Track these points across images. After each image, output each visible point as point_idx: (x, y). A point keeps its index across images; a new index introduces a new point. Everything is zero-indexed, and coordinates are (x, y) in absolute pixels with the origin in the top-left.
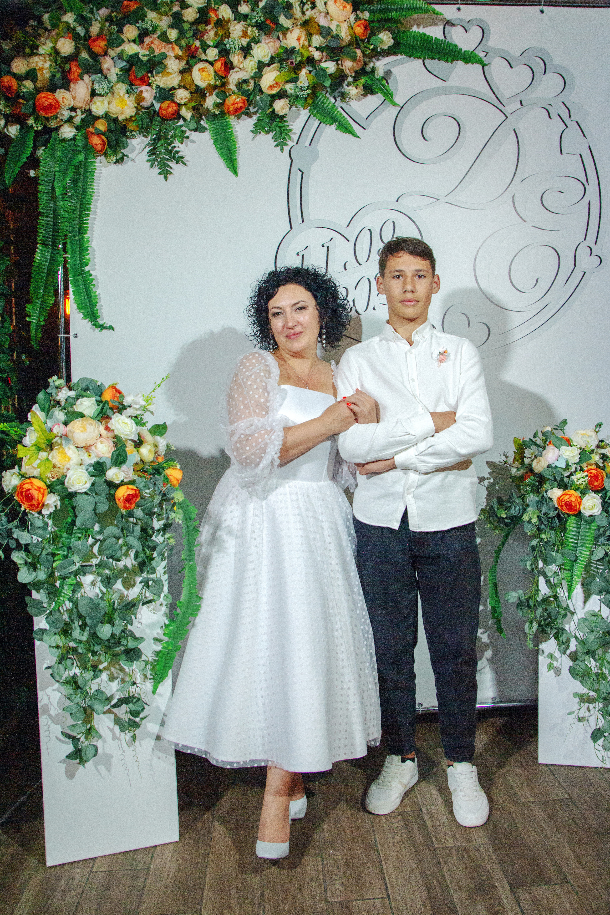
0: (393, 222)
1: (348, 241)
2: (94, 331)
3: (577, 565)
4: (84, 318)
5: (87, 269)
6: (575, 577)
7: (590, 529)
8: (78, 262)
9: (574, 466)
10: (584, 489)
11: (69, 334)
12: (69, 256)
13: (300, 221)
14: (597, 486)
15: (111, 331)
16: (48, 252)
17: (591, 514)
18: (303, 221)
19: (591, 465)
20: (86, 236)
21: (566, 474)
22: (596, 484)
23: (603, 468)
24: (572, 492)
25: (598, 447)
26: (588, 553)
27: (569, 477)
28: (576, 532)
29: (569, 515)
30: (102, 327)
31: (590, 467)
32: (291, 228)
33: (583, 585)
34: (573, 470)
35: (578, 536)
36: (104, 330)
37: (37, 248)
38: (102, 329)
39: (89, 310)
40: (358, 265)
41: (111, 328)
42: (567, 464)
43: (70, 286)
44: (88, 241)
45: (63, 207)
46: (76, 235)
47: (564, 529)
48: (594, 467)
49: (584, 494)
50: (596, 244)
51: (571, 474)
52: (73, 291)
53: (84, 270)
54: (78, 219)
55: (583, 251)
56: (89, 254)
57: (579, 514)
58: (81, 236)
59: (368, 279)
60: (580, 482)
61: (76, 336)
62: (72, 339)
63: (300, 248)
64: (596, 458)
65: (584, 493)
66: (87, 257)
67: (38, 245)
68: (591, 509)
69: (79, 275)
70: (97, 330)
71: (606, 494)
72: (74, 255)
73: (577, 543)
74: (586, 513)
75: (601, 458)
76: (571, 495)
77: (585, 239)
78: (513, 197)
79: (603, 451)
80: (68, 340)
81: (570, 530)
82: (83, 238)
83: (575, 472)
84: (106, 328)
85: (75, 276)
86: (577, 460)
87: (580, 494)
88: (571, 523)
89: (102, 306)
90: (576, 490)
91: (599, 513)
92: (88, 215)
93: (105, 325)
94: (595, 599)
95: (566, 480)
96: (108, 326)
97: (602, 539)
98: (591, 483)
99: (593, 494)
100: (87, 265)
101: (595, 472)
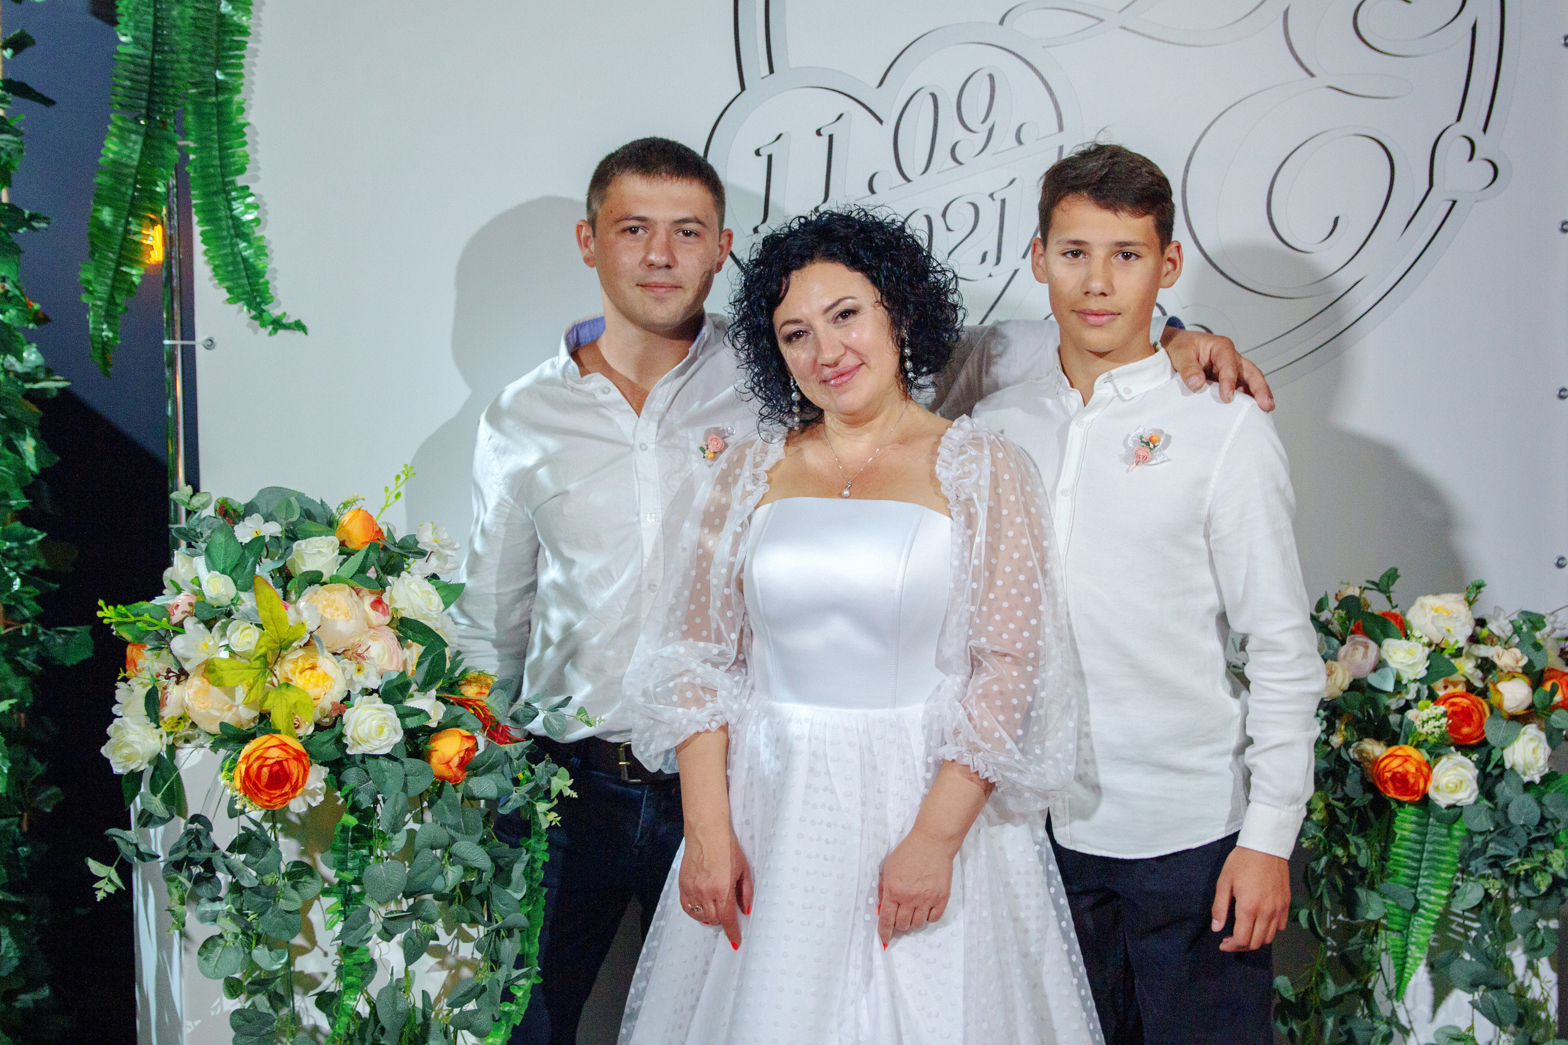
0: (991, 77)
1: (881, 122)
2: (256, 332)
3: (1417, 921)
4: (229, 301)
5: (240, 181)
6: (1412, 948)
7: (1450, 835)
8: (217, 162)
9: (1413, 688)
10: (1437, 745)
11: (193, 339)
12: (192, 145)
13: (766, 70)
14: (1468, 737)
15: (299, 334)
16: (136, 133)
17: (1452, 802)
18: (771, 71)
19: (1455, 684)
20: (237, 98)
21: (1394, 703)
22: (1466, 730)
23: (1483, 693)
24: (1410, 750)
25: (1474, 639)
26: (1445, 893)
27: (1402, 710)
28: (1416, 842)
29: (1401, 804)
30: (278, 324)
31: (1451, 690)
32: (743, 88)
33: (1432, 966)
34: (1411, 696)
35: (1422, 852)
36: (281, 332)
37: (111, 122)
38: (275, 330)
39: (245, 281)
40: (904, 181)
41: (299, 326)
42: (1398, 682)
43: (195, 219)
44: (241, 110)
45: (179, 23)
46: (208, 93)
47: (1389, 836)
48: (1461, 689)
49: (1438, 756)
50: (1485, 130)
51: (1408, 706)
52: (202, 234)
53: (232, 182)
54: (212, 52)
55: (1453, 150)
56: (245, 144)
57: (1425, 802)
58: (221, 98)
59: (928, 217)
60: (1429, 728)
61: (210, 344)
62: (200, 352)
63: (763, 139)
64: (1466, 667)
65: (1436, 751)
66: (240, 151)
67: (112, 116)
68: (1453, 792)
69: (216, 193)
70: (264, 332)
71: (1490, 753)
72: (203, 143)
73: (1418, 869)
74: (1442, 799)
75: (1478, 667)
76: (1406, 759)
77: (1459, 119)
78: (1286, 13)
79: (1483, 651)
80: (189, 354)
81: (1403, 839)
82: (229, 102)
83: (1417, 699)
84: (286, 327)
85: (206, 195)
86: (1422, 672)
87: (1427, 757)
88: (1405, 822)
89: (275, 271)
90: (1418, 746)
91: (1472, 800)
92: (241, 46)
93: (284, 321)
94: (1459, 1001)
95: (1394, 719)
96: (291, 320)
97: (1476, 864)
98: (1453, 728)
99: (1459, 757)
100: (241, 171)
101: (1465, 702)
